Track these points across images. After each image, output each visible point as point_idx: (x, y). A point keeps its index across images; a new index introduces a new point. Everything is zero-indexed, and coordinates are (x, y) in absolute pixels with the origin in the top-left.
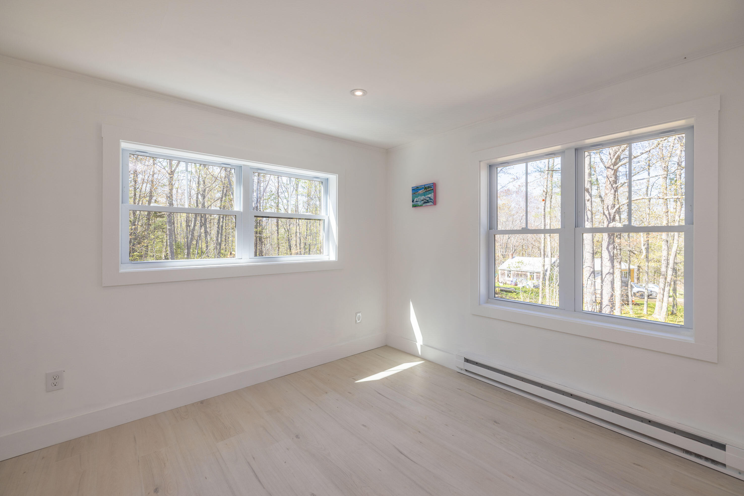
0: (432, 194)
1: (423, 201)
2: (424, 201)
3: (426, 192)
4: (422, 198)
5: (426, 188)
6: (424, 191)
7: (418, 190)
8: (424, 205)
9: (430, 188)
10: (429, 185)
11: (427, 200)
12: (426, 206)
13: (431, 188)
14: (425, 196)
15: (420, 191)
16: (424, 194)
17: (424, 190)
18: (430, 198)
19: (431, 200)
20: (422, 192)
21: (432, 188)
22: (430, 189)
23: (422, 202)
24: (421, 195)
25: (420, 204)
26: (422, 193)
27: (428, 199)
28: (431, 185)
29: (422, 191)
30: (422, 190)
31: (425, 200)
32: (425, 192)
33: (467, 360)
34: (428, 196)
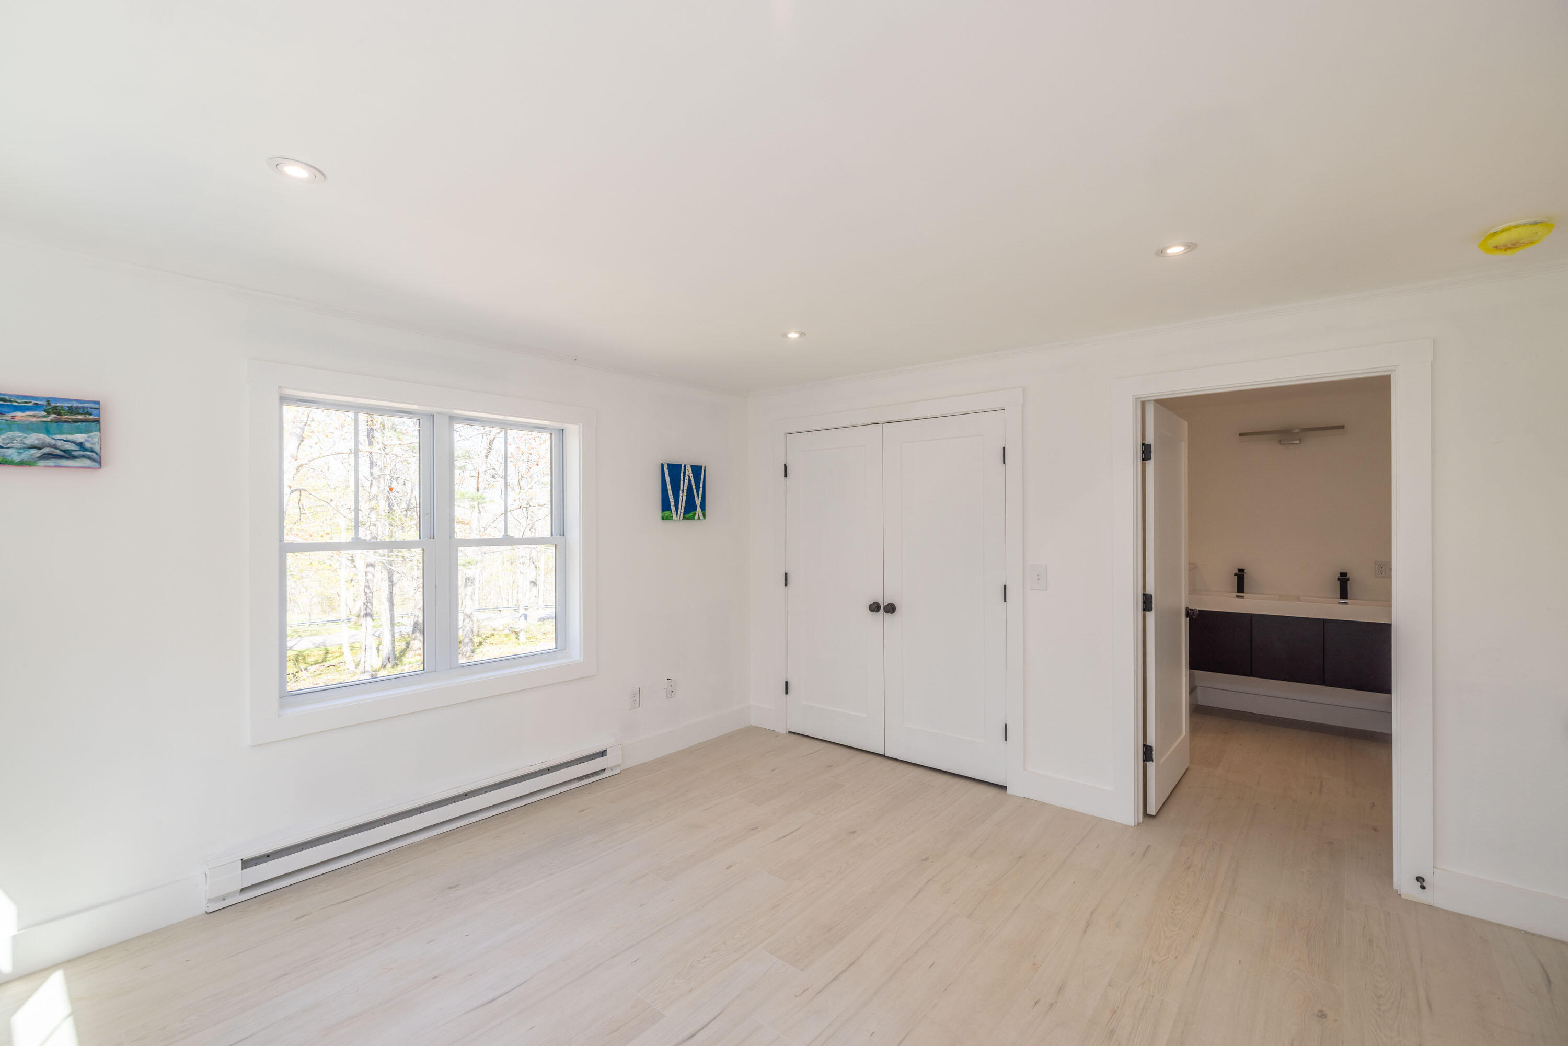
0: (91, 434)
1: (40, 449)
2: (46, 450)
3: (57, 421)
4: (34, 438)
5: (56, 410)
6: (44, 416)
7: (5, 410)
8: (43, 463)
9: (80, 414)
10: (75, 404)
11: (62, 448)
12: (56, 466)
13: (90, 414)
14: (48, 432)
15: (19, 414)
16: (46, 428)
17: (49, 413)
18: (81, 445)
19: (89, 453)
20: (34, 419)
21: (91, 417)
22: (80, 417)
23: (33, 451)
24: (28, 428)
25: (17, 458)
26: (32, 423)
27: (68, 446)
28: (86, 405)
29: (34, 416)
30: (28, 413)
31: (55, 447)
32: (55, 425)
33: (246, 864)
34: (70, 437)
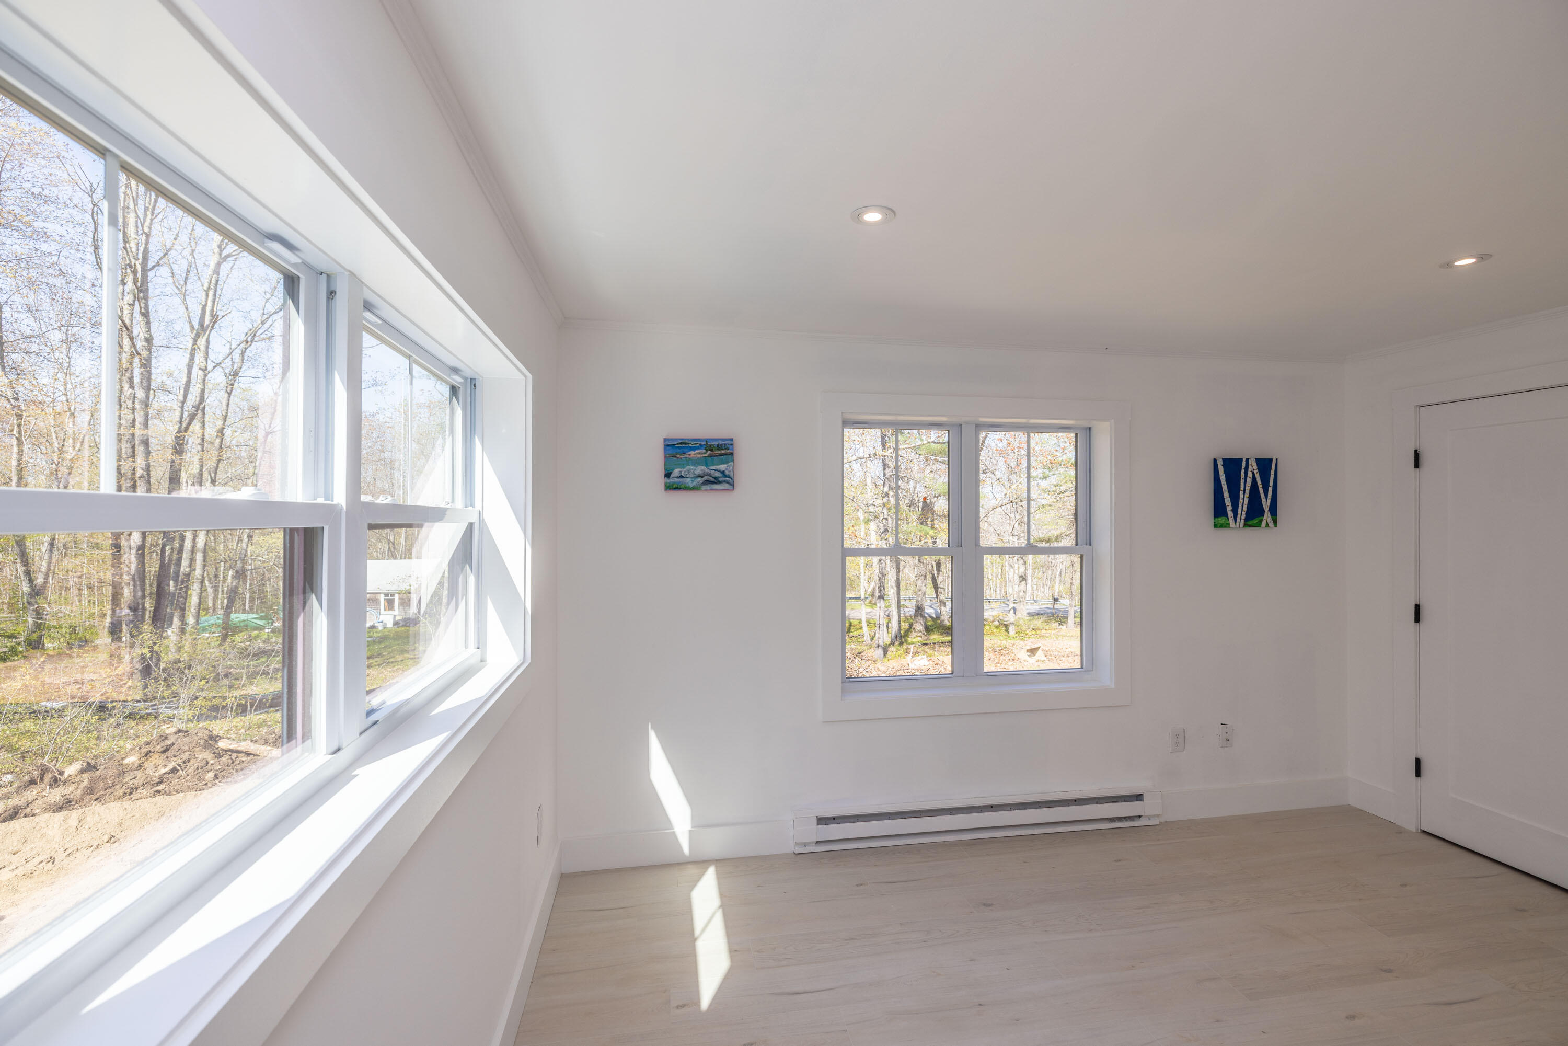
0: (729, 464)
1: (702, 477)
2: (706, 478)
3: (711, 456)
4: (700, 469)
5: (710, 448)
6: (705, 453)
7: (686, 450)
8: (704, 487)
9: (723, 449)
10: (721, 442)
11: (714, 476)
12: (711, 490)
13: (728, 449)
14: (707, 465)
15: (692, 452)
16: (705, 462)
17: (707, 451)
18: (723, 472)
19: (727, 479)
20: (699, 456)
21: (729, 451)
22: (723, 452)
23: (699, 479)
24: (697, 462)
25: (691, 485)
26: (698, 458)
27: (717, 474)
28: (726, 442)
29: (699, 453)
30: (697, 451)
31: (710, 475)
32: (710, 459)
33: (821, 821)
34: (718, 467)
